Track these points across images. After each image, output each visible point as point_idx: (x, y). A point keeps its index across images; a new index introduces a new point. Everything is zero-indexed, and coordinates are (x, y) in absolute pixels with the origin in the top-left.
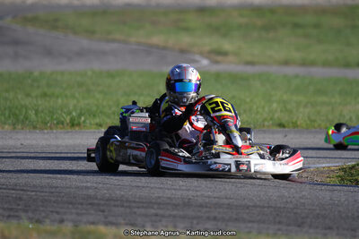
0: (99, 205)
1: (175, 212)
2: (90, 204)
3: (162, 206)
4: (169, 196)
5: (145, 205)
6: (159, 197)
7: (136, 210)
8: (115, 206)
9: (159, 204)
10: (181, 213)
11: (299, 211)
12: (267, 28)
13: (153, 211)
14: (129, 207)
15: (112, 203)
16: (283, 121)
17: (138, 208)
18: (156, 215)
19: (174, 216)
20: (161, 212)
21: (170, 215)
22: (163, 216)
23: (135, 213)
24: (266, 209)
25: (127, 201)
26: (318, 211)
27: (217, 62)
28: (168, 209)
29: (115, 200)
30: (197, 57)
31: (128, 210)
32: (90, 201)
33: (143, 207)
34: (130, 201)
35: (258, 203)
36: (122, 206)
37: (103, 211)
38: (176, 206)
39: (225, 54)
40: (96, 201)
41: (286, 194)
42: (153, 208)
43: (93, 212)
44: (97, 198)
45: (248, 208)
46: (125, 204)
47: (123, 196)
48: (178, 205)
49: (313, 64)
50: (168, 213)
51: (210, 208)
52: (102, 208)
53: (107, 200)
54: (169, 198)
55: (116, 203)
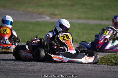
0: (5, 72)
1: (34, 75)
2: (1, 71)
3: (29, 72)
4: (32, 68)
5: (23, 72)
6: (29, 69)
7: (19, 74)
8: (11, 72)
9: (28, 71)
10: (37, 75)
11: (82, 74)
12: (72, 5)
13: (26, 74)
14: (17, 73)
15: (10, 71)
16: (77, 40)
17: (20, 73)
18: (27, 76)
19: (34, 76)
20: (28, 74)
21: (32, 76)
22: (29, 76)
23: (19, 75)
24: (69, 73)
25: (16, 70)
26: (89, 74)
27: (52, 18)
28: (32, 73)
29: (11, 70)
30: (45, 16)
31: (16, 74)
32: (2, 70)
33: (22, 72)
34: (17, 70)
35: (66, 71)
36: (14, 72)
37: (7, 74)
38: (35, 72)
39: (56, 15)
40: (4, 70)
41: (77, 68)
42: (26, 73)
43: (2, 74)
44: (4, 69)
45: (62, 73)
46: (15, 72)
47: (14, 68)
48: (36, 72)
49: (89, 19)
50: (31, 75)
51: (48, 73)
52: (6, 73)
53: (8, 70)
54: (32, 69)
55: (12, 71)
